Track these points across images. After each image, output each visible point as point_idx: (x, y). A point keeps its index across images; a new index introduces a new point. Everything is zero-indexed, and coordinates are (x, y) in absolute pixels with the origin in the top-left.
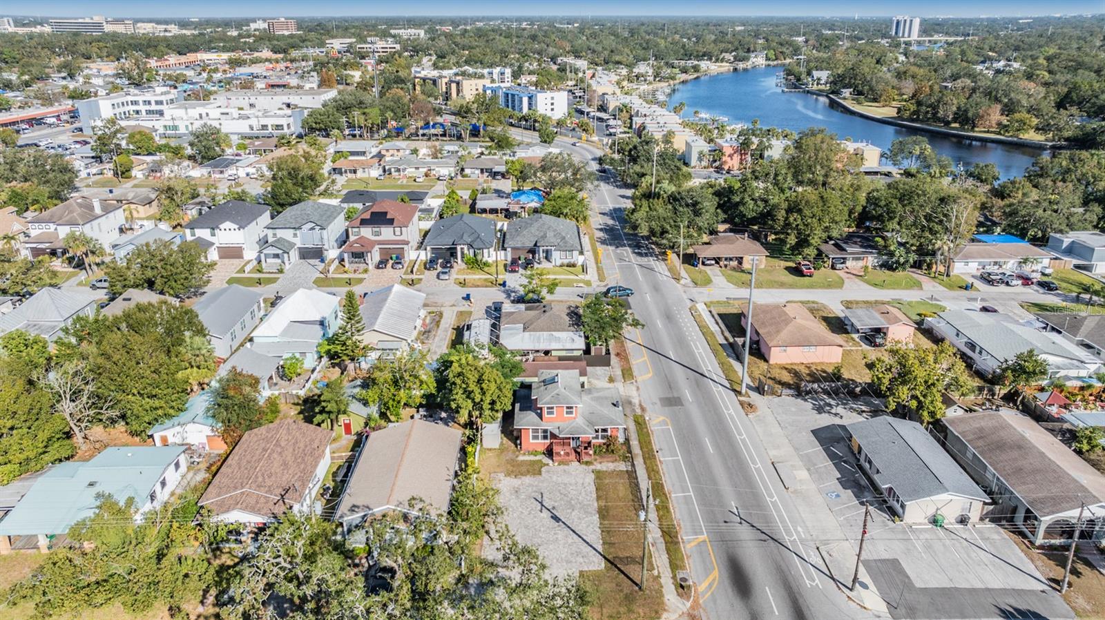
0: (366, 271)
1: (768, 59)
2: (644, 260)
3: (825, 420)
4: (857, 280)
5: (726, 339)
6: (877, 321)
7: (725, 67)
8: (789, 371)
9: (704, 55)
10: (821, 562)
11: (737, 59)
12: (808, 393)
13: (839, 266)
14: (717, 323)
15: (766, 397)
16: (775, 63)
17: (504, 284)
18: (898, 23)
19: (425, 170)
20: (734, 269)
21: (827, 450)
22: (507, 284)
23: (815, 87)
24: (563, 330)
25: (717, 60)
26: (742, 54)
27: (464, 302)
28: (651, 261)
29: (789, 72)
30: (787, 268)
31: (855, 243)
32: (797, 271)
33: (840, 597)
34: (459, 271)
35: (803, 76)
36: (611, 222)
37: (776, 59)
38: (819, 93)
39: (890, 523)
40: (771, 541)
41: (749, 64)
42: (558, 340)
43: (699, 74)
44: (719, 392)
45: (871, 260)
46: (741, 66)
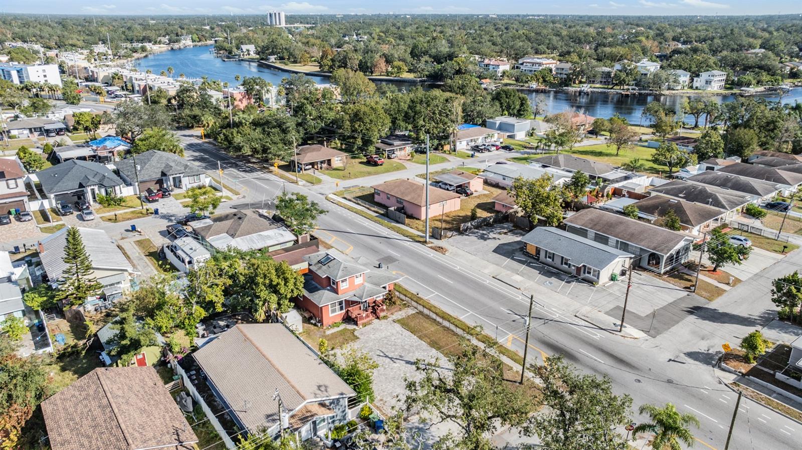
1: (193, 41)
2: (255, 174)
3: (494, 244)
4: (409, 162)
5: (377, 212)
6: (461, 181)
7: (164, 48)
8: (440, 220)
10: (587, 323)
13: (393, 156)
14: (358, 204)
15: (443, 240)
16: (200, 44)
17: (156, 212)
18: (271, 15)
20: (328, 169)
21: (513, 259)
22: (160, 212)
23: (246, 57)
24: (267, 229)
25: (155, 43)
27: (131, 234)
28: (259, 174)
29: (219, 48)
30: (361, 163)
31: (394, 139)
32: (371, 163)
33: (617, 337)
34: (98, 211)
35: (235, 50)
36: (197, 154)
37: (200, 41)
38: (251, 60)
39: (593, 288)
41: (181, 45)
42: (268, 237)
43: (147, 53)
44: (411, 246)
46: (176, 46)
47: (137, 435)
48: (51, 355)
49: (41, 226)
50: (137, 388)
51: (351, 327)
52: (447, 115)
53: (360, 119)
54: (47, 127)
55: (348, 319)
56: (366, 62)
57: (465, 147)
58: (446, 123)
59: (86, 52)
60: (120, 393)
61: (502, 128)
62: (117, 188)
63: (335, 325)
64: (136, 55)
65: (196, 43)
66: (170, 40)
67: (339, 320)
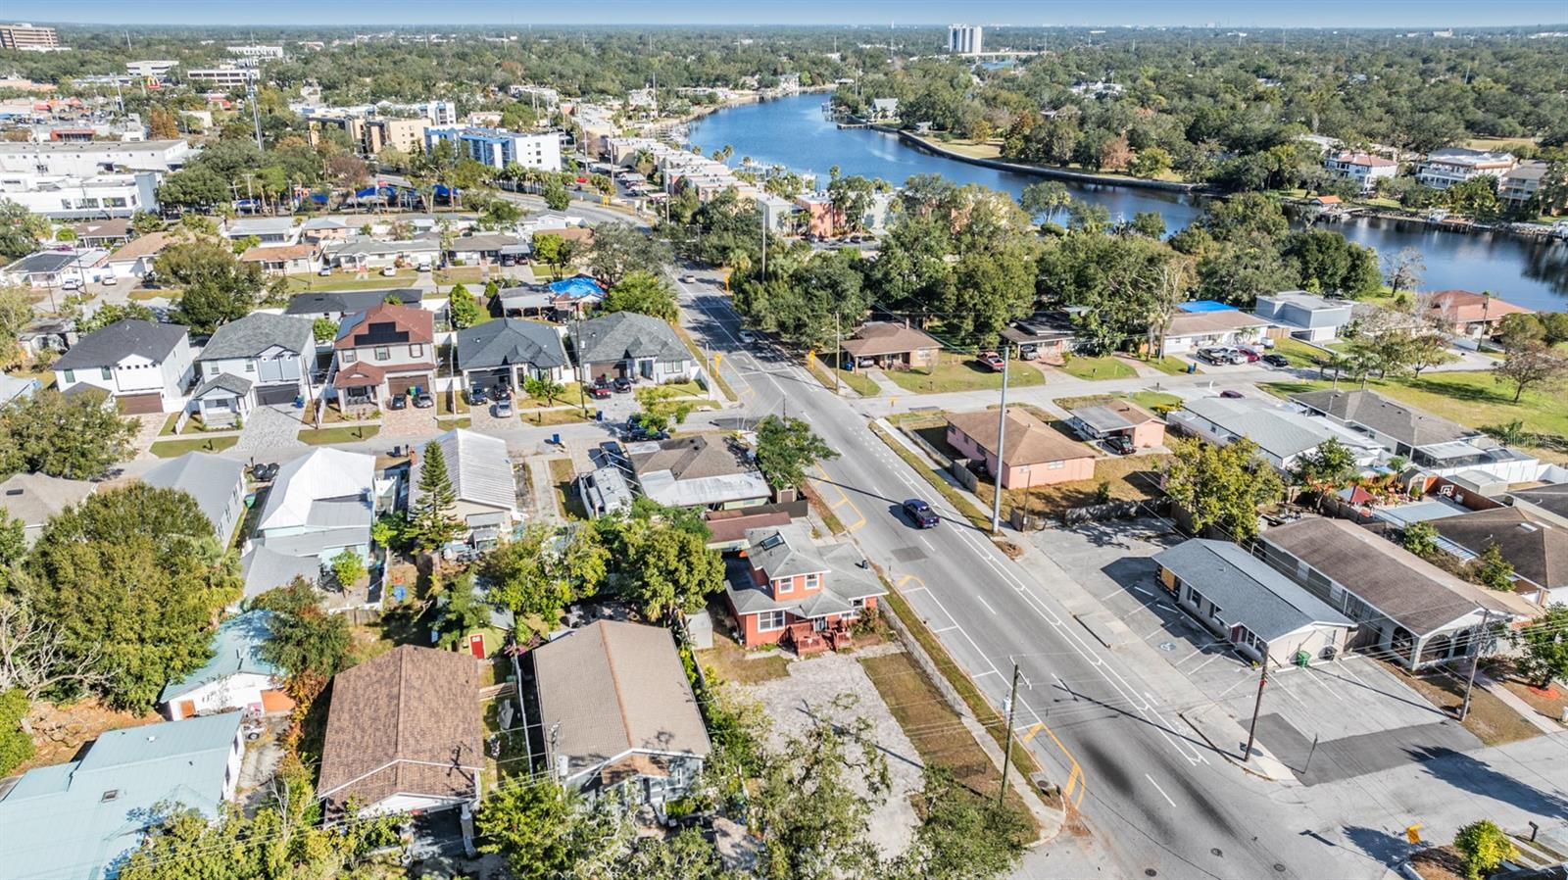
0: (377, 414)
1: (802, 84)
2: (777, 367)
3: (1110, 555)
4: (1057, 371)
5: (938, 463)
6: (1119, 423)
7: (748, 96)
8: (1038, 496)
9: (717, 79)
10: (1193, 732)
11: (763, 85)
12: (1074, 522)
13: (1031, 355)
14: (916, 443)
15: (1025, 533)
16: (813, 89)
17: (599, 416)
18: (955, 34)
19: (394, 257)
20: (900, 369)
21: (1131, 591)
22: (604, 416)
23: (880, 121)
24: (732, 472)
25: (736, 87)
26: (769, 77)
27: (551, 447)
28: (784, 367)
29: (839, 101)
30: (966, 363)
31: (1042, 323)
32: (981, 366)
33: (1235, 770)
34: (521, 403)
35: (862, 106)
36: (703, 318)
37: (813, 84)
38: (888, 128)
39: (1248, 670)
40: (1122, 716)
41: (778, 92)
42: (729, 486)
43: (717, 106)
44: (963, 534)
45: (1067, 344)
46: (769, 93)
47: (412, 741)
48: (377, 613)
49: (440, 418)
50: (442, 681)
51: (787, 655)
52: (1150, 288)
53: (976, 286)
54: (506, 250)
55: (788, 643)
56: (1088, 147)
57: (1188, 350)
58: (1146, 303)
59: (617, 104)
60: (417, 684)
61: (1284, 315)
62: (555, 370)
63: (767, 647)
64: (696, 110)
65: (805, 88)
66: (760, 82)
67: (774, 640)
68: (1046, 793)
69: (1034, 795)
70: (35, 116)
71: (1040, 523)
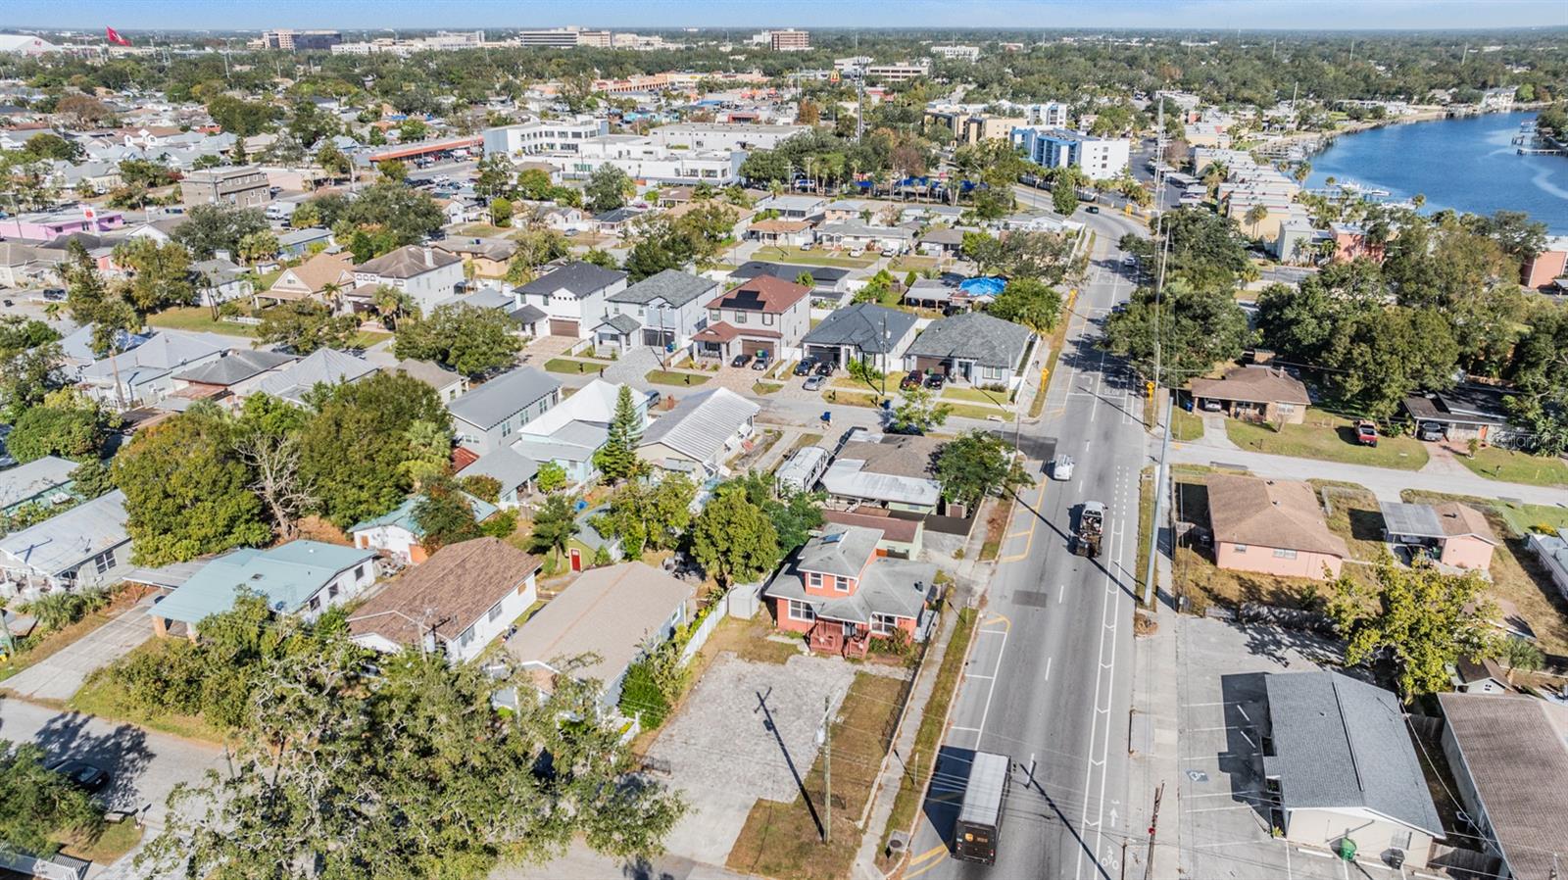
0: (716, 368)
1: (1518, 98)
2: (1115, 393)
5: (1170, 522)
7: (1433, 112)
11: (1456, 99)
12: (1254, 620)
13: (1432, 436)
14: (1171, 497)
15: (1180, 616)
16: (1533, 105)
19: (868, 241)
20: (1250, 421)
21: (1230, 708)
25: (1421, 101)
28: (1124, 395)
30: (1340, 429)
31: (1473, 401)
34: (840, 381)
37: (1536, 99)
39: (1265, 837)
40: (1058, 821)
41: (1479, 108)
43: (1381, 122)
44: (1112, 598)
46: (1462, 110)
47: (418, 603)
50: (491, 572)
51: (802, 646)
62: (879, 357)
66: (1454, 97)
67: (799, 630)
68: (888, 852)
69: (875, 849)
70: (737, 102)
71: (1213, 610)
